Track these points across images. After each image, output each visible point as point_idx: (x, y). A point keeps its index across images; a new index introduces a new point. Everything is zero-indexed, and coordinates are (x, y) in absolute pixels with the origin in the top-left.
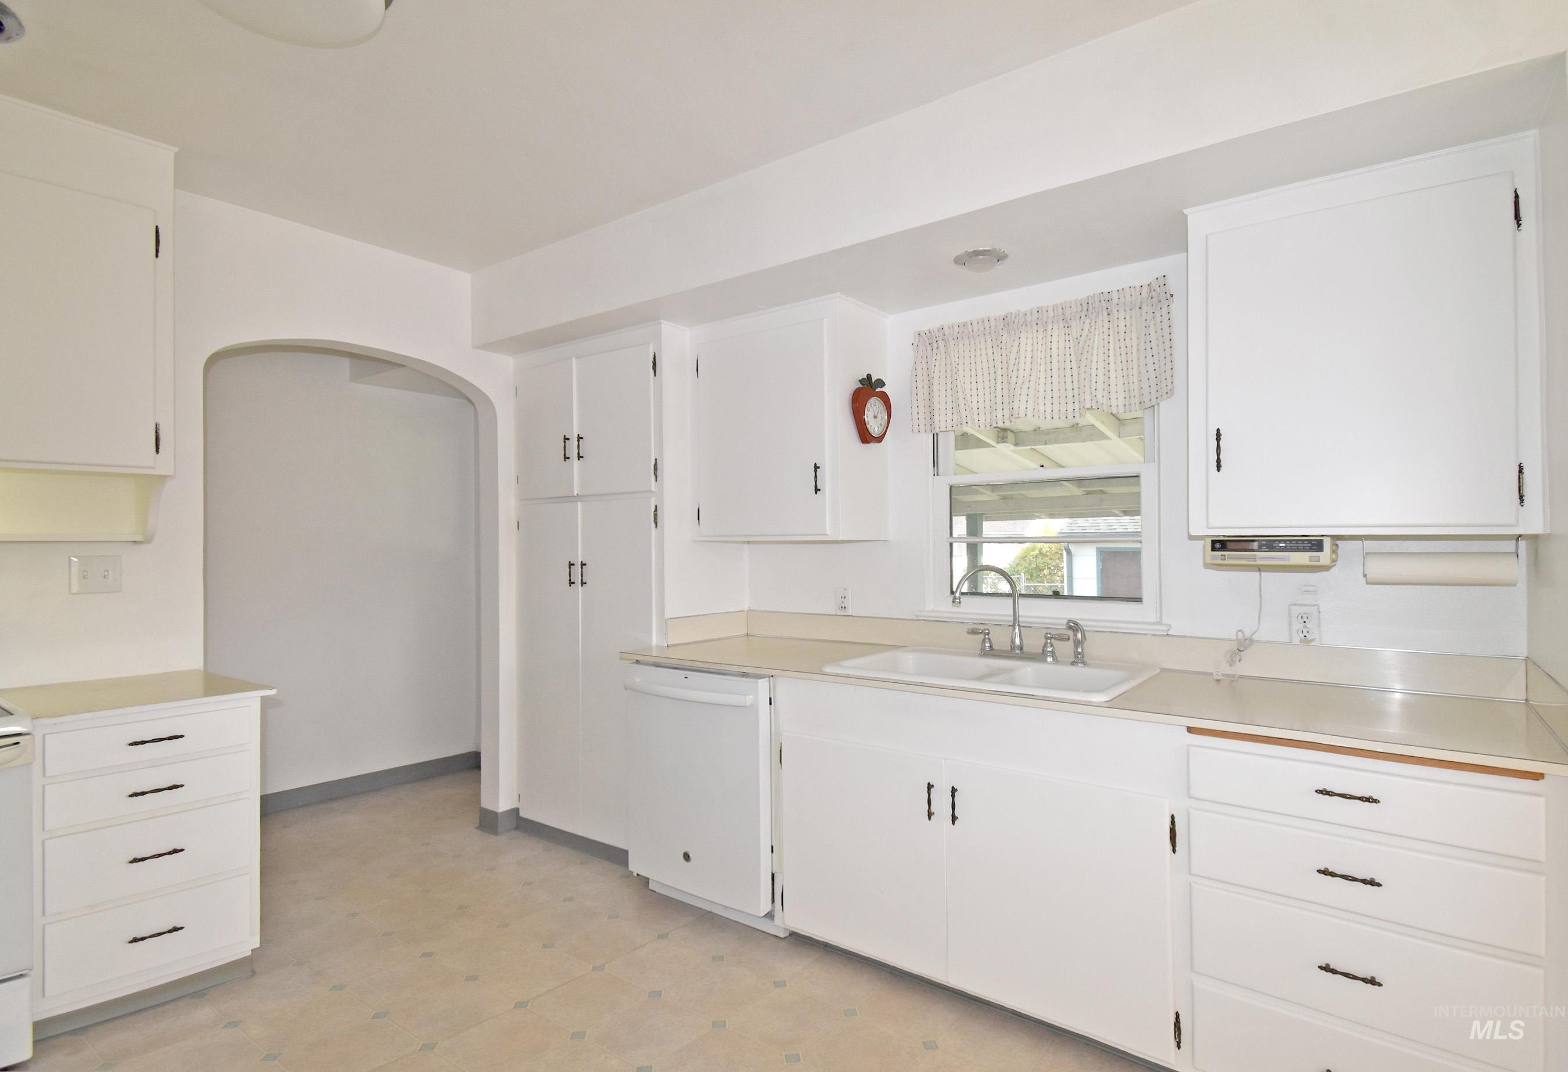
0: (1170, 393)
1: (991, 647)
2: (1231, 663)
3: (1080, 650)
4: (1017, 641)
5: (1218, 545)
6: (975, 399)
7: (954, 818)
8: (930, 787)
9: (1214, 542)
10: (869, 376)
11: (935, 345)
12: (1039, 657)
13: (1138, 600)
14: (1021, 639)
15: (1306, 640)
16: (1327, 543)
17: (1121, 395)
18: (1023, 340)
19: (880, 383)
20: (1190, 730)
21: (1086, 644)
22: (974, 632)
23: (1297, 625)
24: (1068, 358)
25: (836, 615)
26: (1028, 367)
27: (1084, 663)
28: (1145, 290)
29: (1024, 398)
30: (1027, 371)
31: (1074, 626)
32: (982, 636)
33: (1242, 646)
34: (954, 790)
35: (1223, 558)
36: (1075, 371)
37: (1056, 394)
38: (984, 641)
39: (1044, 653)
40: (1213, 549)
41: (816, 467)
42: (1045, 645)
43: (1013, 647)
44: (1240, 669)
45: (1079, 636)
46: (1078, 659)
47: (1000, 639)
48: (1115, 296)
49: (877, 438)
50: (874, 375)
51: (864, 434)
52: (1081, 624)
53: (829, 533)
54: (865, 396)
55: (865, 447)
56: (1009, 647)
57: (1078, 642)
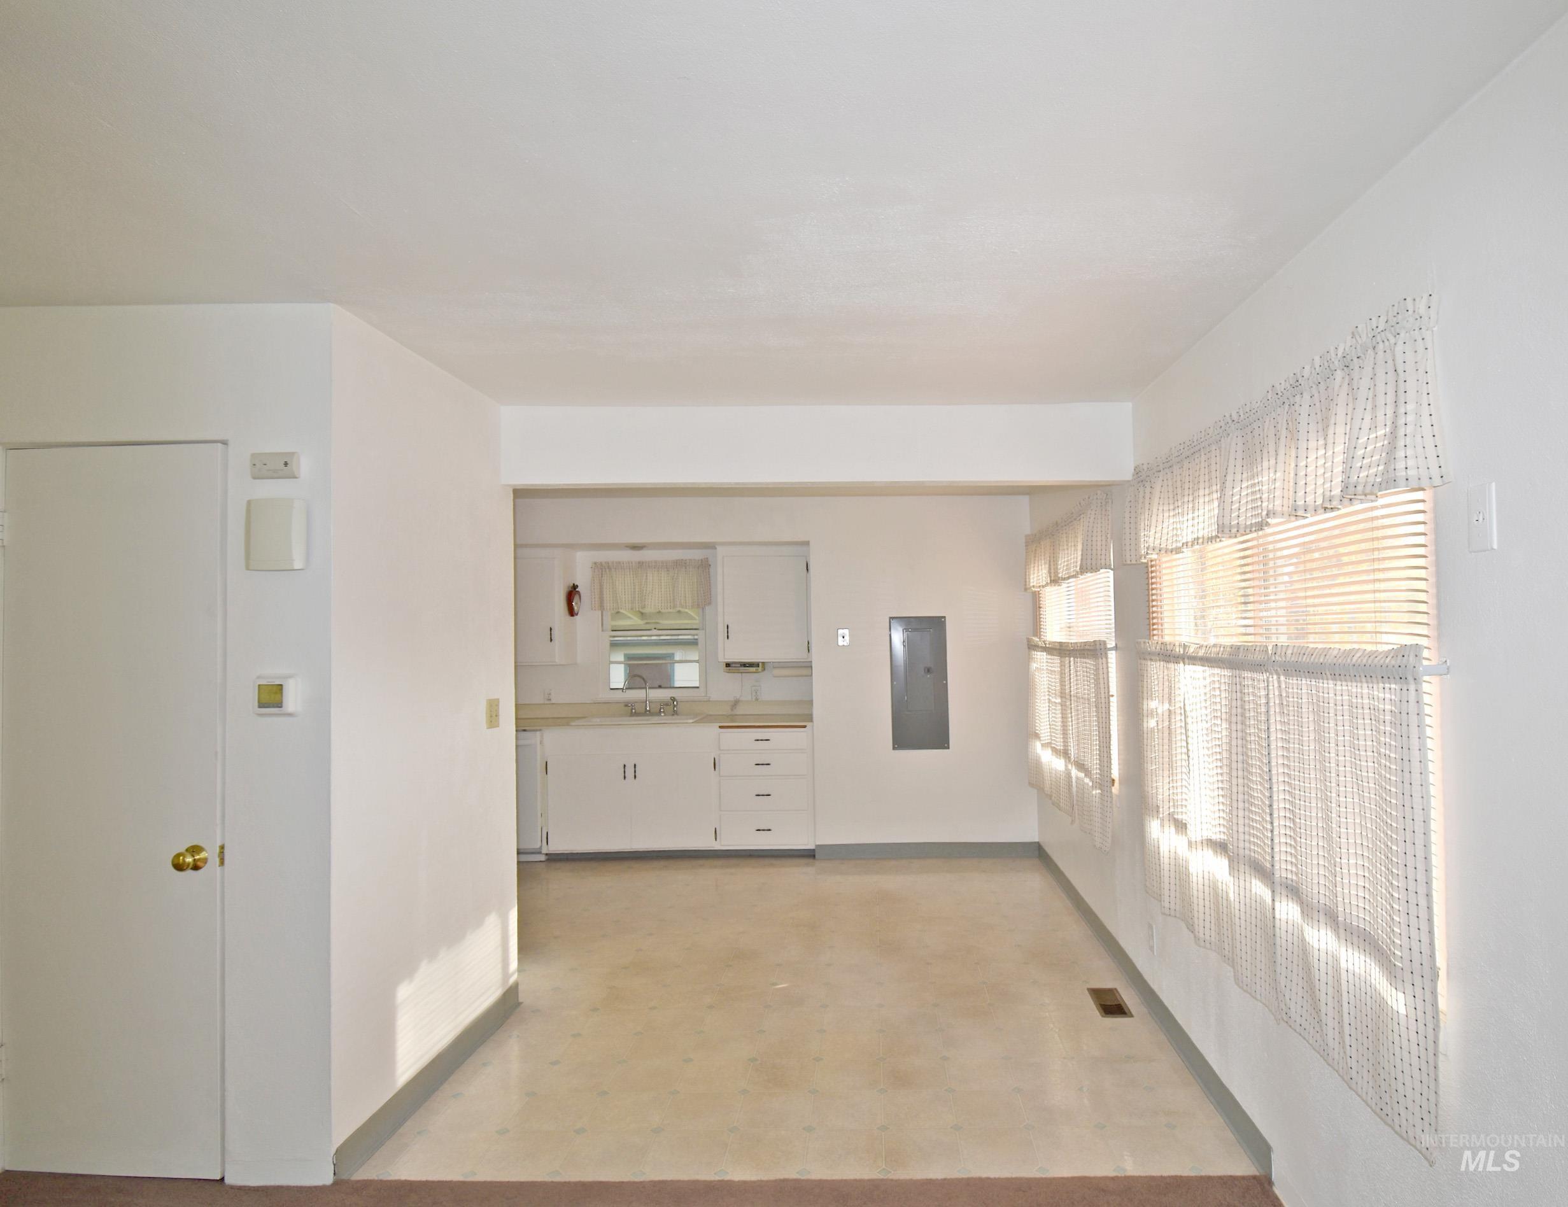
0: (710, 603)
1: (635, 711)
2: (732, 710)
3: (674, 709)
4: (647, 708)
5: (727, 665)
6: (624, 597)
7: (635, 777)
8: (625, 766)
9: (725, 664)
10: (574, 584)
11: (604, 570)
13: (699, 687)
14: (650, 706)
15: (757, 699)
16: (760, 664)
17: (691, 602)
18: (648, 574)
19: (578, 586)
20: (720, 727)
21: (678, 707)
22: (626, 706)
23: (754, 694)
24: (668, 586)
25: (544, 704)
26: (651, 586)
27: (677, 714)
28: (701, 561)
29: (650, 600)
30: (651, 589)
31: (673, 699)
32: (631, 707)
33: (736, 703)
34: (635, 766)
35: (729, 670)
36: (672, 591)
37: (663, 599)
38: (632, 709)
39: (659, 712)
40: (727, 667)
41: (551, 629)
42: (661, 708)
43: (646, 711)
44: (735, 712)
45: (675, 703)
46: (675, 713)
47: (639, 708)
48: (688, 561)
49: (577, 614)
50: (576, 584)
51: (572, 612)
52: (677, 698)
53: (557, 660)
54: (572, 594)
55: (572, 617)
56: (643, 711)
57: (675, 706)
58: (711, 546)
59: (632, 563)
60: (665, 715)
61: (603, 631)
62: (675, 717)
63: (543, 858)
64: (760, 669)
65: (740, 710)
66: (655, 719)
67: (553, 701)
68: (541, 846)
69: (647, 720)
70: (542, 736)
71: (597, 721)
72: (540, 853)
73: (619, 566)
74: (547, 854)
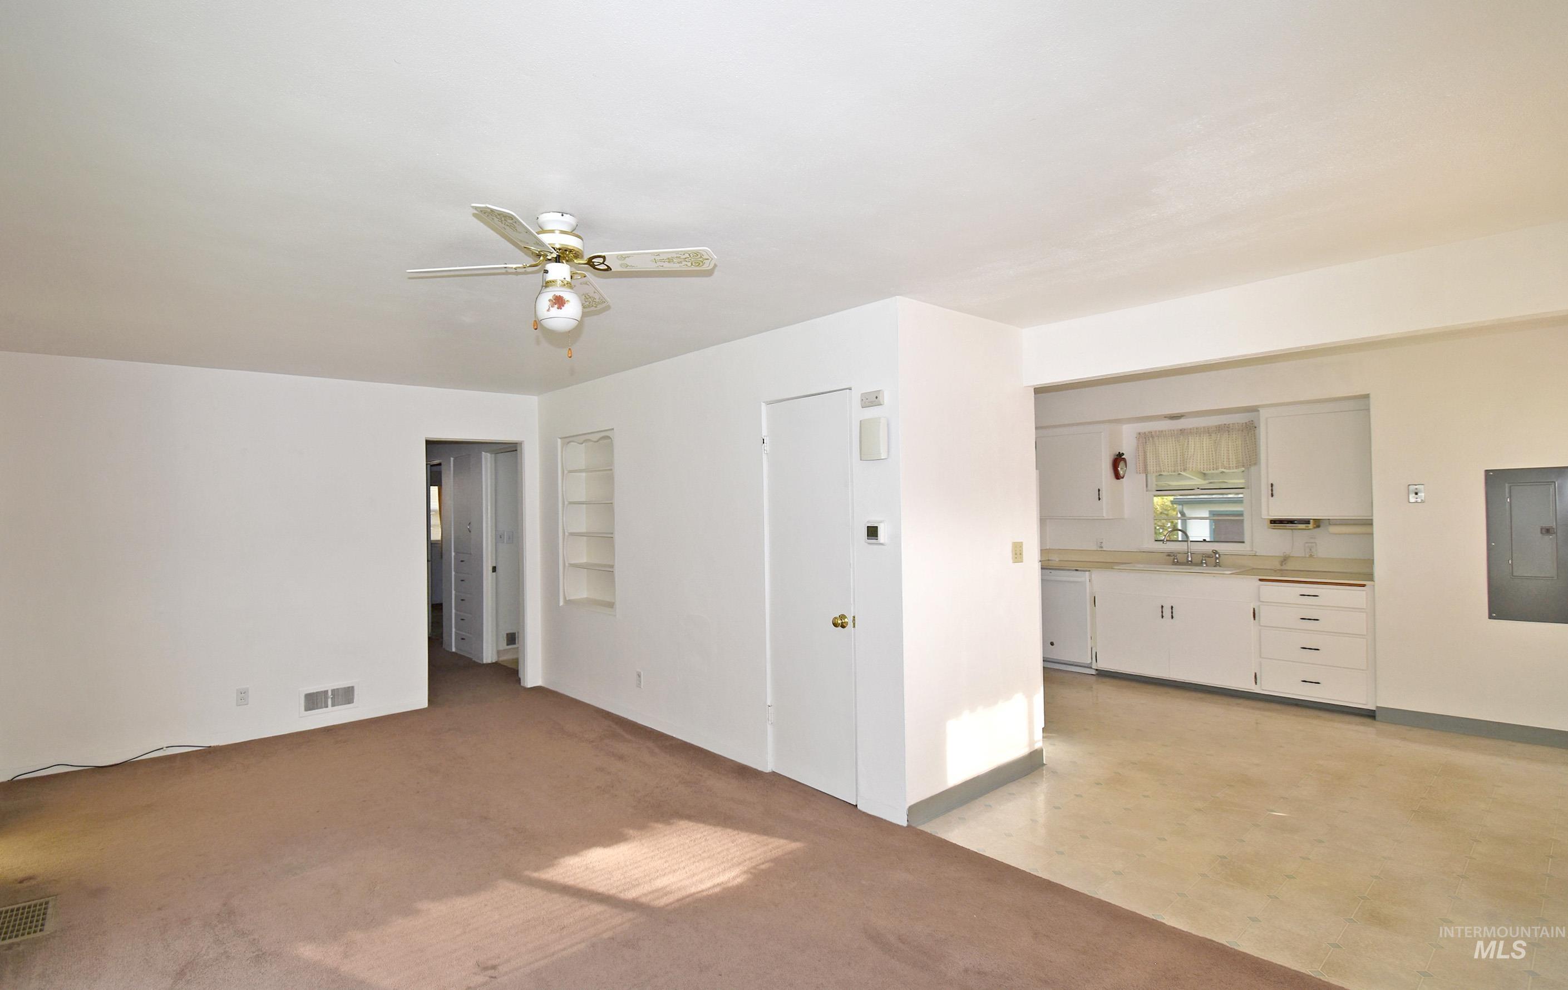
0: (1255, 464)
1: (1177, 561)
2: (1282, 565)
3: (1218, 561)
4: (1190, 559)
5: (1272, 522)
6: (1166, 460)
7: (1172, 617)
8: (1162, 607)
9: (1271, 521)
10: (1119, 453)
11: (1147, 439)
12: (1201, 564)
13: (1243, 542)
14: (1191, 557)
15: (1311, 556)
16: (1311, 521)
17: (1234, 463)
18: (1190, 440)
19: (1123, 454)
20: (1260, 580)
21: (1221, 558)
22: (1169, 555)
23: (1307, 551)
24: (1210, 450)
25: (1099, 551)
26: (1193, 450)
27: (1220, 566)
28: (1244, 425)
29: (1191, 463)
30: (1192, 453)
31: (1215, 552)
32: (1173, 557)
33: (1285, 559)
34: (1172, 607)
35: (1275, 526)
36: (1214, 455)
37: (1204, 461)
38: (1174, 559)
39: (1202, 563)
40: (1271, 523)
41: (1099, 490)
42: (1203, 560)
43: (1188, 561)
44: (1284, 567)
45: (1217, 555)
46: (1216, 565)
47: (1181, 558)
48: (1231, 425)
49: (1123, 478)
50: (1121, 453)
51: (1118, 476)
52: (1219, 551)
53: (1104, 515)
54: (1118, 460)
55: (1118, 480)
56: (1185, 561)
57: (1217, 558)
58: (1254, 409)
59: (1174, 431)
60: (1207, 566)
61: (1147, 491)
62: (1218, 568)
63: (1094, 672)
64: (1311, 526)
65: (1289, 566)
66: (1197, 569)
67: (1104, 549)
68: (1091, 663)
69: (1189, 569)
70: (1090, 576)
71: (1141, 566)
72: (1091, 668)
73: (1161, 434)
74: (1097, 670)
